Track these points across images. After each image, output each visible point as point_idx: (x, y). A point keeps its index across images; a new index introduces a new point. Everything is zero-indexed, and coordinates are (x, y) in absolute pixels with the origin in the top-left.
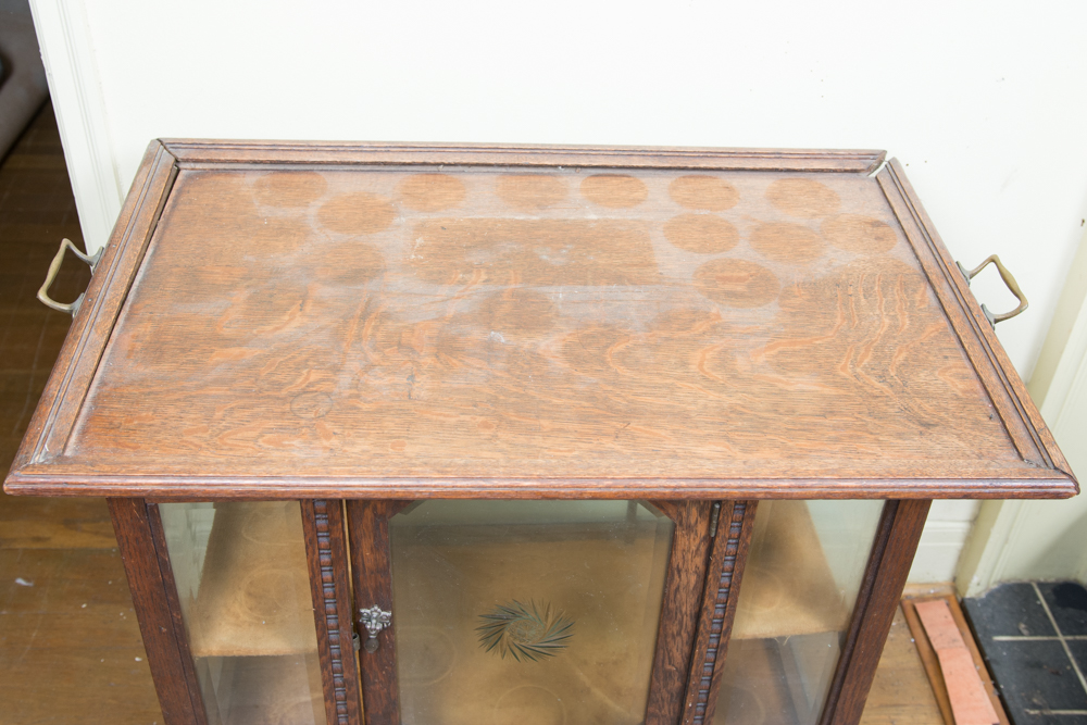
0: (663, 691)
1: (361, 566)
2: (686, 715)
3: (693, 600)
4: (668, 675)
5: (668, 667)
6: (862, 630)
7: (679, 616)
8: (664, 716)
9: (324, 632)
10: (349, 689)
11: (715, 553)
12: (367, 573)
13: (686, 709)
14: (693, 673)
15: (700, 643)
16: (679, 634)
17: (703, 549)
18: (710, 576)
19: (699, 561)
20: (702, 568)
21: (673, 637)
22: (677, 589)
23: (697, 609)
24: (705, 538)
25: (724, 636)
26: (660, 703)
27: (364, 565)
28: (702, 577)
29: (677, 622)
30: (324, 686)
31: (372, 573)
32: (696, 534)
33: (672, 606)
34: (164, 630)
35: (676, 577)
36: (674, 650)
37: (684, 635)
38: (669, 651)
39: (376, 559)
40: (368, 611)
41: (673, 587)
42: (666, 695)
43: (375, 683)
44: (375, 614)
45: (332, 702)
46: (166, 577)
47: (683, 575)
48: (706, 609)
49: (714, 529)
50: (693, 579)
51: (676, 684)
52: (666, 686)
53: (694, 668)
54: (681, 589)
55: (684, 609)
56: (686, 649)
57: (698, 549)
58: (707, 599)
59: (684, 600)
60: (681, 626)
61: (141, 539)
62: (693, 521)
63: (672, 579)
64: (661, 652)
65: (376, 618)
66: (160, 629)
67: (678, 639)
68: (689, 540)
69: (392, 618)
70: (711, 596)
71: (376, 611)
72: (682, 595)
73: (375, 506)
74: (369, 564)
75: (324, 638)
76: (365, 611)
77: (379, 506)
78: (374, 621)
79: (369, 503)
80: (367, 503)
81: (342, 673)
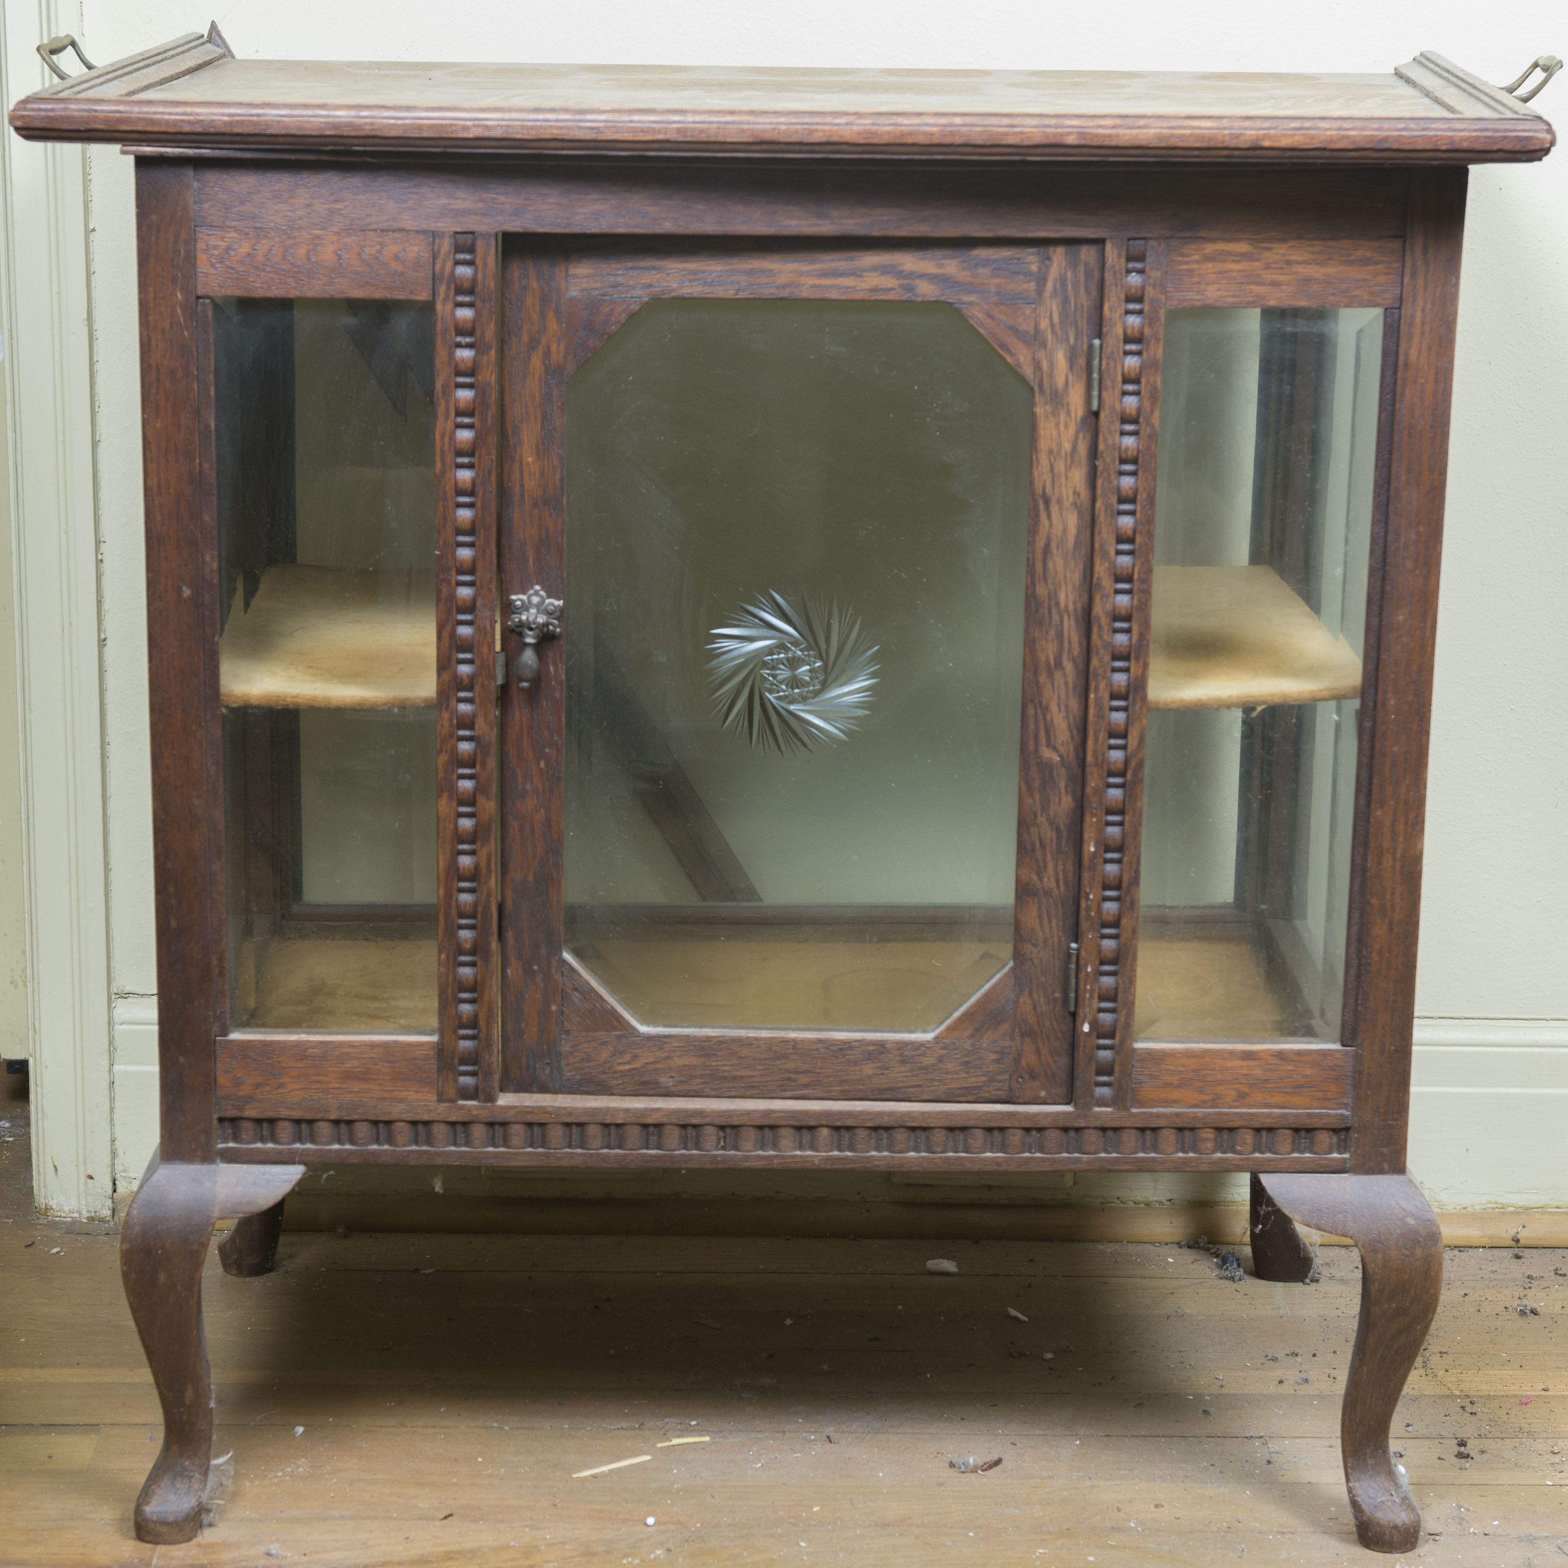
0: (1042, 819)
1: (517, 490)
2: (1086, 875)
3: (1076, 576)
4: (1046, 768)
5: (1048, 754)
6: (1384, 657)
7: (1056, 617)
8: (1048, 893)
9: (449, 612)
10: (484, 764)
11: (1101, 447)
13: (1086, 863)
14: (1090, 759)
15: (1096, 675)
16: (1059, 664)
17: (1083, 449)
18: (1098, 505)
19: (1078, 477)
20: (1085, 494)
21: (1050, 675)
22: (1047, 549)
23: (1085, 599)
24: (1084, 420)
25: (1137, 659)
26: (1039, 854)
27: (522, 485)
28: (1087, 517)
29: (1052, 632)
30: (439, 752)
31: (535, 505)
32: (1068, 413)
33: (1041, 590)
34: (187, 592)
35: (1043, 516)
36: (1054, 707)
37: (1068, 666)
38: (1045, 710)
39: (542, 473)
40: (524, 597)
41: (1040, 544)
42: (1049, 834)
43: (525, 792)
44: (535, 600)
45: (450, 797)
46: (205, 467)
47: (1055, 509)
48: (1099, 585)
49: (1095, 393)
50: (1072, 521)
51: (1064, 803)
52: (1044, 808)
53: (1090, 743)
54: (1054, 545)
55: (1062, 598)
56: (1074, 704)
57: (1074, 450)
58: (1097, 561)
59: (1061, 576)
60: (1061, 643)
61: (179, 374)
62: (1060, 382)
63: (1036, 522)
64: (1031, 711)
65: (538, 606)
66: (179, 591)
67: (1058, 675)
68: (1057, 424)
69: (561, 614)
70: (1105, 555)
71: (536, 593)
72: (1057, 563)
73: (548, 349)
74: (530, 484)
75: (448, 628)
76: (517, 598)
77: (554, 348)
78: (533, 611)
79: (538, 342)
80: (534, 344)
81: (471, 727)
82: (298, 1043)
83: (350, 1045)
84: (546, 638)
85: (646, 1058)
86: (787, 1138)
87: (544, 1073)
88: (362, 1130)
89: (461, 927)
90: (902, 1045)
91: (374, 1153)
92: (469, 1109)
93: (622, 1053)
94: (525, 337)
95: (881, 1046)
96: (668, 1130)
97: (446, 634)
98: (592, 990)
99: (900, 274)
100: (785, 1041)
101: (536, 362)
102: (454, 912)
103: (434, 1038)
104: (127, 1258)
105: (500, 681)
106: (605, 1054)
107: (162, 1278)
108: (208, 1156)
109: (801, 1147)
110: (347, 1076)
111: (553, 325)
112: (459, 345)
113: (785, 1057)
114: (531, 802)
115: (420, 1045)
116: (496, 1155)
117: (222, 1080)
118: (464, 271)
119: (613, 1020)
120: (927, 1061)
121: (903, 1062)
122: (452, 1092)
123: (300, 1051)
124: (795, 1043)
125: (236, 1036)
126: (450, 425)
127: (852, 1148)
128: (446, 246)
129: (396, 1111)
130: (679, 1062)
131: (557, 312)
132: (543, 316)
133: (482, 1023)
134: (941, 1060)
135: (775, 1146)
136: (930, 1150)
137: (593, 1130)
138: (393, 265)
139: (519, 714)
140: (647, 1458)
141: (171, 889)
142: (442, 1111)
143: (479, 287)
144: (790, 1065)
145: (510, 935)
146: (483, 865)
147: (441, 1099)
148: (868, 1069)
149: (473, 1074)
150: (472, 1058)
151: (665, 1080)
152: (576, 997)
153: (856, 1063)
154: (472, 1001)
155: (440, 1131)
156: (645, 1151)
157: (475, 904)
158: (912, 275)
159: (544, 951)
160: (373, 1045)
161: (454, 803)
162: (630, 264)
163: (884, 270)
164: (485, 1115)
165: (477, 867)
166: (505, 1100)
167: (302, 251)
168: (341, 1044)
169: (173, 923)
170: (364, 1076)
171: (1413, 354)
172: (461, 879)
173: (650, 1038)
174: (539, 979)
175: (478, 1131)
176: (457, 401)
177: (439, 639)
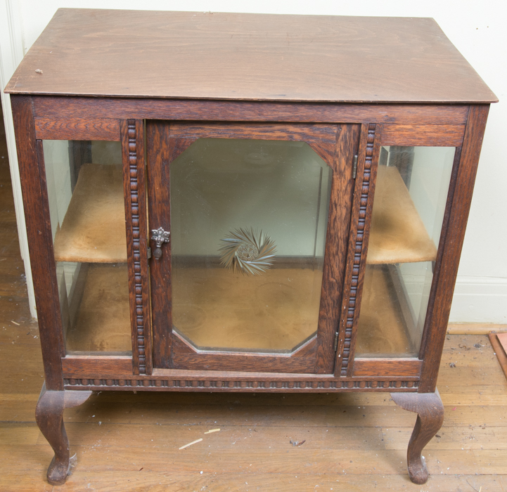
0: (329, 298)
1: (153, 197)
2: (342, 315)
3: (344, 228)
4: (331, 285)
5: (332, 279)
7: (337, 240)
8: (330, 318)
9: (131, 239)
10: (144, 284)
11: (356, 190)
12: (157, 203)
13: (342, 311)
14: (346, 283)
15: (349, 258)
16: (337, 254)
17: (349, 189)
18: (353, 208)
19: (347, 198)
20: (349, 203)
21: (334, 257)
22: (335, 219)
23: (347, 235)
24: (350, 181)
25: (363, 254)
26: (327, 308)
27: (155, 196)
28: (349, 210)
29: (335, 244)
30: (129, 280)
31: (160, 202)
32: (345, 178)
33: (332, 232)
34: (40, 233)
35: (334, 209)
36: (335, 266)
37: (340, 254)
38: (332, 267)
39: (162, 192)
40: (157, 231)
41: (333, 218)
42: (331, 302)
43: (159, 287)
44: (160, 232)
45: (133, 293)
46: (44, 194)
47: (338, 208)
48: (352, 232)
49: (355, 173)
50: (344, 211)
51: (336, 293)
52: (330, 294)
53: (346, 278)
54: (337, 219)
55: (339, 234)
56: (341, 266)
57: (346, 189)
58: (352, 225)
59: (339, 228)
60: (338, 248)
61: (32, 165)
62: (343, 168)
63: (332, 212)
64: (327, 267)
65: (161, 235)
66: (38, 232)
67: (336, 257)
68: (341, 182)
69: (169, 236)
70: (355, 223)
71: (161, 229)
72: (338, 224)
73: (163, 153)
74: (158, 196)
75: (130, 244)
76: (154, 231)
77: (165, 153)
78: (160, 236)
79: (159, 151)
80: (158, 151)
81: (140, 272)
82: (87, 360)
83: (104, 360)
84: (164, 244)
85: (199, 360)
86: (244, 384)
87: (167, 363)
88: (110, 382)
89: (138, 328)
90: (281, 358)
91: (114, 388)
92: (143, 377)
93: (191, 359)
94: (155, 150)
95: (274, 359)
96: (206, 382)
97: (130, 246)
98: (182, 342)
99: (288, 132)
100: (243, 357)
101: (159, 157)
102: (136, 324)
103: (130, 358)
104: (37, 418)
105: (149, 257)
106: (186, 359)
107: (49, 423)
108: (61, 389)
109: (249, 386)
110: (104, 368)
111: (164, 146)
112: (131, 155)
113: (243, 361)
114: (161, 290)
115: (127, 360)
116: (152, 388)
117: (64, 369)
118: (131, 131)
119: (189, 350)
120: (288, 363)
121: (281, 363)
122: (138, 373)
123: (88, 361)
124: (247, 357)
125: (67, 357)
126: (129, 182)
127: (264, 387)
128: (125, 123)
129: (120, 377)
130: (210, 362)
131: (166, 141)
132: (161, 143)
133: (146, 354)
134: (293, 362)
135: (240, 386)
136: (288, 387)
137: (182, 382)
138: (106, 129)
139: (156, 265)
140: (201, 440)
141: (43, 318)
142: (135, 377)
143: (137, 137)
144: (245, 363)
145: (155, 326)
146: (145, 312)
147: (134, 374)
148: (270, 364)
149: (144, 367)
150: (144, 363)
151: (205, 366)
152: (177, 344)
153: (266, 363)
154: (143, 348)
155: (134, 382)
156: (199, 387)
157: (143, 322)
158: (291, 133)
159: (166, 331)
160: (111, 360)
161: (135, 294)
162: (191, 127)
163: (282, 131)
164: (148, 378)
165: (143, 312)
166: (157, 373)
167: (73, 125)
168: (102, 360)
169: (44, 327)
170: (109, 368)
171: (465, 162)
172: (138, 315)
173: (201, 355)
174: (165, 338)
175: (146, 382)
176: (131, 174)
177: (127, 247)
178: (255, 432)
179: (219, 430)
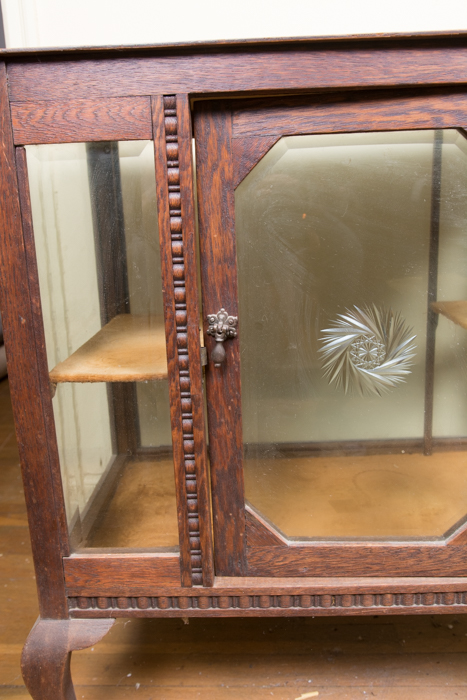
1: (209, 254)
9: (172, 326)
10: (196, 411)
12: (215, 264)
27: (212, 251)
30: (171, 405)
31: (220, 262)
34: (23, 321)
39: (223, 243)
40: (216, 316)
43: (221, 423)
44: (222, 316)
45: (179, 430)
46: (28, 247)
61: (8, 193)
65: (223, 320)
66: (19, 320)
69: (236, 325)
71: (222, 312)
73: (223, 170)
74: (216, 250)
75: (172, 335)
76: (212, 316)
77: (226, 169)
78: (221, 323)
79: (217, 166)
80: (215, 167)
81: (188, 390)
82: (105, 560)
83: (134, 560)
84: (229, 339)
85: (291, 558)
86: (369, 600)
87: (237, 567)
88: (144, 601)
89: (189, 498)
90: (429, 549)
91: (150, 612)
92: (199, 590)
93: (278, 556)
94: (210, 164)
95: (418, 550)
96: (304, 598)
97: (171, 338)
98: (262, 525)
99: (432, 112)
100: (365, 549)
101: (217, 178)
102: (184, 491)
103: (177, 555)
104: (25, 671)
105: (204, 363)
106: (269, 557)
107: (43, 680)
108: (64, 616)
109: (376, 604)
110: (133, 575)
111: (226, 155)
112: (170, 167)
113: (366, 557)
114: (224, 428)
115: (171, 559)
116: (214, 612)
117: (67, 579)
118: (171, 121)
119: (273, 540)
120: (443, 557)
121: (430, 558)
122: (189, 583)
123: (107, 564)
124: (371, 550)
125: (73, 556)
126: (167, 214)
127: (403, 603)
128: (158, 104)
129: (160, 592)
130: (308, 560)
131: (228, 147)
132: (219, 150)
133: (203, 547)
134: (450, 556)
135: (362, 604)
136: (445, 603)
137: (264, 599)
138: (128, 118)
139: (216, 381)
141: (31, 483)
142: (184, 591)
143: (179, 130)
144: (369, 561)
145: (216, 498)
146: (199, 466)
147: (183, 585)
148: (411, 562)
149: (200, 572)
150: (199, 564)
151: (302, 569)
152: (253, 529)
153: (404, 559)
154: (197, 536)
155: (184, 601)
156: (292, 608)
157: (196, 486)
158: (440, 111)
159: (235, 506)
160: (145, 560)
161: (181, 433)
162: (269, 115)
163: (422, 110)
164: (207, 593)
165: (196, 467)
166: (220, 583)
167: (73, 113)
168: (129, 560)
169: (34, 501)
170: (142, 575)
172: (187, 473)
173: (293, 549)
174: (233, 521)
175: (204, 601)
176: (170, 201)
177: (167, 341)
178: (372, 697)
179: (316, 694)
